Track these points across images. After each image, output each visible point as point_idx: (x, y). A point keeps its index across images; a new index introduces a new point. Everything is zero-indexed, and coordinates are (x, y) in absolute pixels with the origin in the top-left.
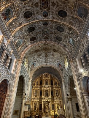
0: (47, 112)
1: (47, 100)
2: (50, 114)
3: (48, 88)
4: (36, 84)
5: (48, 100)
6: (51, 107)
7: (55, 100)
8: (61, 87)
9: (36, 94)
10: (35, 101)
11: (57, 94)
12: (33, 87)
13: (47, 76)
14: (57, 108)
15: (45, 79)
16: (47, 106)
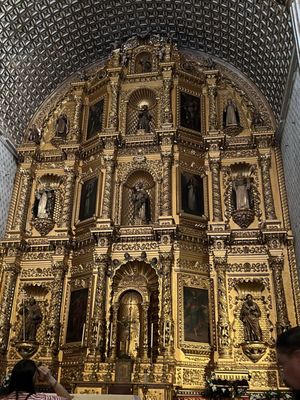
0: (126, 357)
1: (136, 255)
2: (158, 371)
3: (150, 157)
4: (49, 134)
5: (152, 255)
6: (174, 311)
7: (219, 253)
8: (276, 142)
9: (42, 208)
10: (30, 265)
11: (243, 201)
12: (18, 159)
13: (145, 63)
14: (238, 326)
15: (130, 87)
16: (132, 305)
